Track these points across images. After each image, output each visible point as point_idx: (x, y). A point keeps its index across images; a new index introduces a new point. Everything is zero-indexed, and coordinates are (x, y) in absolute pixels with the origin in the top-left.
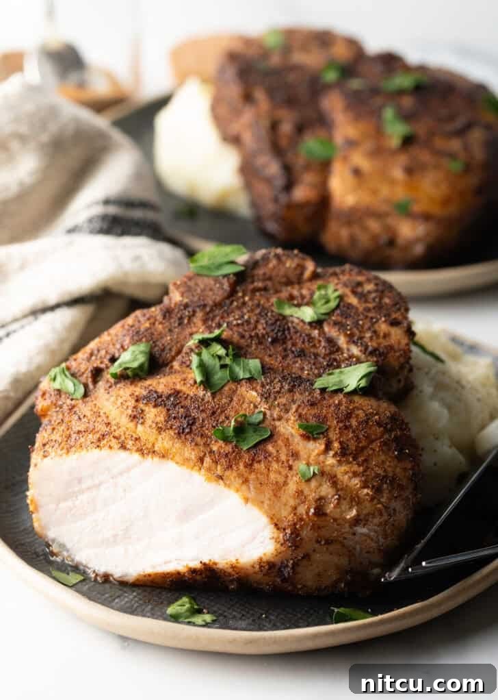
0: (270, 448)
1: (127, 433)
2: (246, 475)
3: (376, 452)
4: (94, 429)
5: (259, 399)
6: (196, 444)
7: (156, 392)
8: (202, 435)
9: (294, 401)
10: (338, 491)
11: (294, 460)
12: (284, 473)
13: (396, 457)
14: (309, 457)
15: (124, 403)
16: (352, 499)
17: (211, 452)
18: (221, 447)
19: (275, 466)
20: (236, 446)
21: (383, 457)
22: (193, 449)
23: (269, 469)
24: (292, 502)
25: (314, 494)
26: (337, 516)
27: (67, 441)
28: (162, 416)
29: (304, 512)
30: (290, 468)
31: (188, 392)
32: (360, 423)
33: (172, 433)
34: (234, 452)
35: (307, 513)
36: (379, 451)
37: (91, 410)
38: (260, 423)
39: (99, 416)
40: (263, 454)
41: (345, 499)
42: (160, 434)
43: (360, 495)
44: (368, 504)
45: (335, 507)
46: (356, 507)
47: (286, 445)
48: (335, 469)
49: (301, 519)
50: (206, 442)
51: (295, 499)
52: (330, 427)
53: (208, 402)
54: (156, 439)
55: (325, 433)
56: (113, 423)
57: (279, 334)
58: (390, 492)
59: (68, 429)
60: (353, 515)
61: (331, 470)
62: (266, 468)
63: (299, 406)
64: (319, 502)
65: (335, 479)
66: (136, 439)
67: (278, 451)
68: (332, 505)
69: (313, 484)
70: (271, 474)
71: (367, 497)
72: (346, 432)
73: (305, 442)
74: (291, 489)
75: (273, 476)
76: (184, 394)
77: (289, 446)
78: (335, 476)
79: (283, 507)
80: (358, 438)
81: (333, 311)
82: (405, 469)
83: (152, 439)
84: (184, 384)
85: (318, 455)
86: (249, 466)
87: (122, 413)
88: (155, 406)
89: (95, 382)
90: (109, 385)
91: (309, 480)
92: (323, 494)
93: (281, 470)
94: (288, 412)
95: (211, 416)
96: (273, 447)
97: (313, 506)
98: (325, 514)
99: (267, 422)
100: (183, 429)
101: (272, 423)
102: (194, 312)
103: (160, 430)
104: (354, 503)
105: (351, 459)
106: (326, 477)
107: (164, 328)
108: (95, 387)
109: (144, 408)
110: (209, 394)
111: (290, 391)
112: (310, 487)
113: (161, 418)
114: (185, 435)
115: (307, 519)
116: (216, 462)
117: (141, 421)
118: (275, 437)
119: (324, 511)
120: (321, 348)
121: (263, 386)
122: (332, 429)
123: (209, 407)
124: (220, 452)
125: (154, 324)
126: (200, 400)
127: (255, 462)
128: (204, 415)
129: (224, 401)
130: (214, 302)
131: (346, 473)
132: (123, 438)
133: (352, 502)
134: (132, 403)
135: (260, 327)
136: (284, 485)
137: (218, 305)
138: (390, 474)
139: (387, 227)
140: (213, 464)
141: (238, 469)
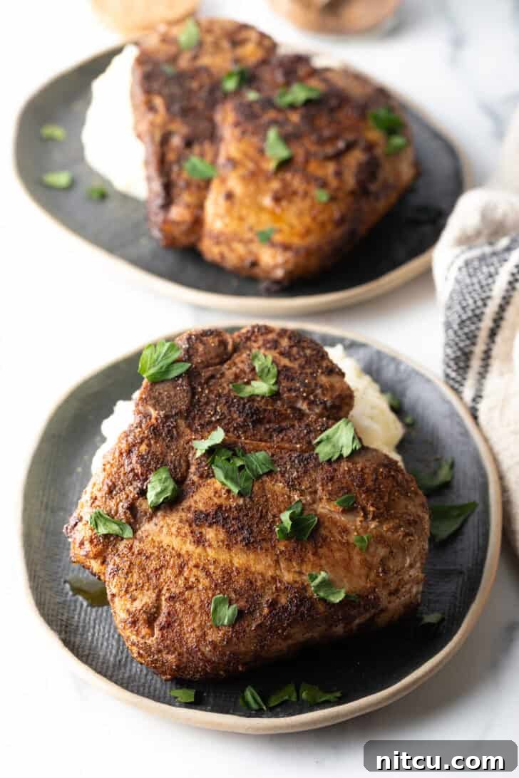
2: (317, 562)
5: (287, 489)
6: (267, 550)
8: (265, 540)
9: (315, 481)
11: (347, 535)
12: (345, 550)
15: (179, 530)
18: (287, 545)
19: (335, 546)
22: (267, 556)
23: (331, 551)
24: (363, 572)
28: (222, 533)
31: (228, 503)
33: (241, 546)
34: (298, 545)
38: (302, 511)
40: (321, 539)
42: (231, 551)
47: (333, 524)
48: (379, 529)
50: (272, 544)
51: (364, 568)
54: (231, 556)
61: (376, 532)
62: (329, 550)
63: (323, 484)
65: (383, 539)
67: (331, 532)
69: (371, 550)
70: (336, 554)
74: (357, 561)
75: (338, 555)
77: (336, 524)
78: (382, 536)
83: (228, 559)
85: (361, 522)
86: (316, 553)
88: (210, 525)
91: (367, 549)
94: (318, 493)
96: (325, 530)
97: (380, 568)
98: (391, 570)
99: (308, 509)
100: (248, 539)
101: (312, 507)
103: (229, 547)
109: (201, 531)
110: (247, 499)
112: (370, 554)
113: (222, 536)
114: (253, 545)
115: (381, 581)
116: (290, 560)
117: (206, 544)
118: (323, 521)
119: (389, 568)
121: (282, 475)
122: (358, 497)
123: (255, 511)
124: (288, 550)
126: (244, 507)
127: (318, 548)
128: (254, 520)
133: (404, 550)
134: (186, 529)
136: (350, 560)
139: (250, 252)
140: (289, 563)
141: (309, 559)
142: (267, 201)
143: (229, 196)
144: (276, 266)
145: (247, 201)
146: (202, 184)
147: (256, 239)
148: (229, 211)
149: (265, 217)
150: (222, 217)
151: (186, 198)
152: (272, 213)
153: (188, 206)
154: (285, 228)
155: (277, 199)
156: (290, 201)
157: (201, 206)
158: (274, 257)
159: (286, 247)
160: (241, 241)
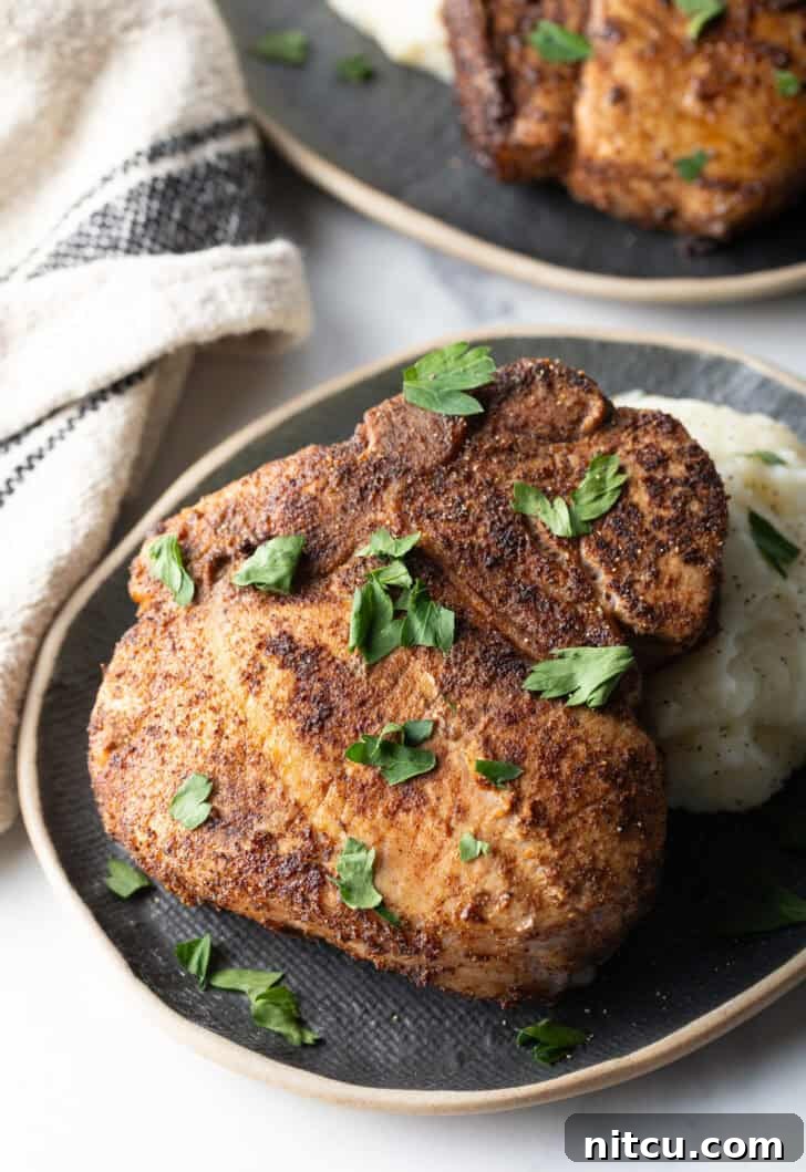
0: (429, 788)
1: (231, 706)
2: (383, 830)
3: (587, 826)
4: (188, 679)
5: (435, 692)
6: (324, 758)
7: (290, 638)
8: (336, 741)
9: (486, 708)
10: (511, 885)
11: (458, 820)
12: (439, 839)
13: (618, 834)
14: (482, 819)
15: (241, 643)
16: (531, 902)
17: (343, 776)
18: (359, 771)
19: (429, 823)
20: (380, 776)
21: (596, 835)
22: (317, 767)
23: (418, 827)
24: (439, 892)
25: (473, 886)
26: (502, 926)
27: (148, 685)
28: (286, 688)
29: (453, 912)
30: (450, 831)
31: (335, 652)
32: (574, 771)
33: (293, 725)
34: (373, 785)
35: (458, 914)
36: (592, 824)
37: (194, 640)
38: (426, 739)
39: (201, 656)
40: (416, 798)
41: (519, 900)
42: (278, 724)
43: (545, 897)
44: (554, 912)
45: (501, 911)
46: (534, 915)
47: (453, 791)
48: (515, 847)
49: (446, 923)
50: (339, 756)
51: (444, 887)
52: (526, 771)
53: (360, 680)
54: (270, 731)
55: (514, 783)
56: (218, 678)
57: (508, 551)
58: (594, 893)
59: (154, 663)
60: (526, 927)
61: (509, 848)
62: (415, 823)
63: (491, 720)
64: (478, 899)
65: (512, 865)
66: (241, 723)
67: (438, 799)
68: (497, 907)
69: (477, 868)
70: (419, 836)
71: (555, 901)
72: (549, 783)
73: (482, 792)
74: (441, 871)
75: (421, 840)
76: (329, 654)
77: (459, 792)
78: (514, 860)
79: (424, 897)
80: (564, 798)
81: (603, 517)
82: (627, 856)
83: (263, 730)
84: (334, 634)
85: (497, 818)
86: (391, 814)
87: (233, 662)
88: (282, 666)
89: (213, 579)
90: (231, 592)
91: (472, 861)
92: (487, 887)
93: (436, 833)
94: (472, 728)
95: (357, 709)
96: (433, 789)
97: (469, 906)
98: (483, 920)
99: (436, 740)
100: (311, 725)
101: (444, 743)
102: (388, 481)
103: (278, 715)
104: (532, 909)
105: (544, 835)
106: (498, 859)
107: (336, 502)
108: (211, 589)
109: (266, 664)
110: (363, 667)
111: (487, 685)
112: (470, 872)
113: (285, 693)
114: (312, 737)
115: (455, 925)
116: (344, 797)
117: (256, 689)
118: (441, 772)
119: (484, 916)
120: (565, 588)
121: (448, 667)
122: (528, 776)
123: (359, 691)
124: (354, 780)
125: (323, 490)
126: (348, 674)
127: (400, 810)
128: (347, 704)
129: (383, 683)
130: (423, 467)
131: (531, 857)
132: (222, 714)
133: (529, 905)
134: (250, 648)
135: (481, 530)
136: (433, 860)
137: (426, 474)
138: (601, 865)
139: (665, 196)
140: (340, 801)
141: (373, 816)
142: (689, 101)
143: (621, 96)
144: (713, 218)
145: (654, 103)
146: (567, 71)
147: (675, 172)
148: (622, 125)
149: (688, 132)
150: (610, 137)
151: (540, 102)
152: (701, 122)
153: (545, 117)
154: (726, 149)
155: (706, 97)
156: (731, 99)
157: (568, 115)
158: (708, 203)
159: (729, 186)
160: (648, 177)
